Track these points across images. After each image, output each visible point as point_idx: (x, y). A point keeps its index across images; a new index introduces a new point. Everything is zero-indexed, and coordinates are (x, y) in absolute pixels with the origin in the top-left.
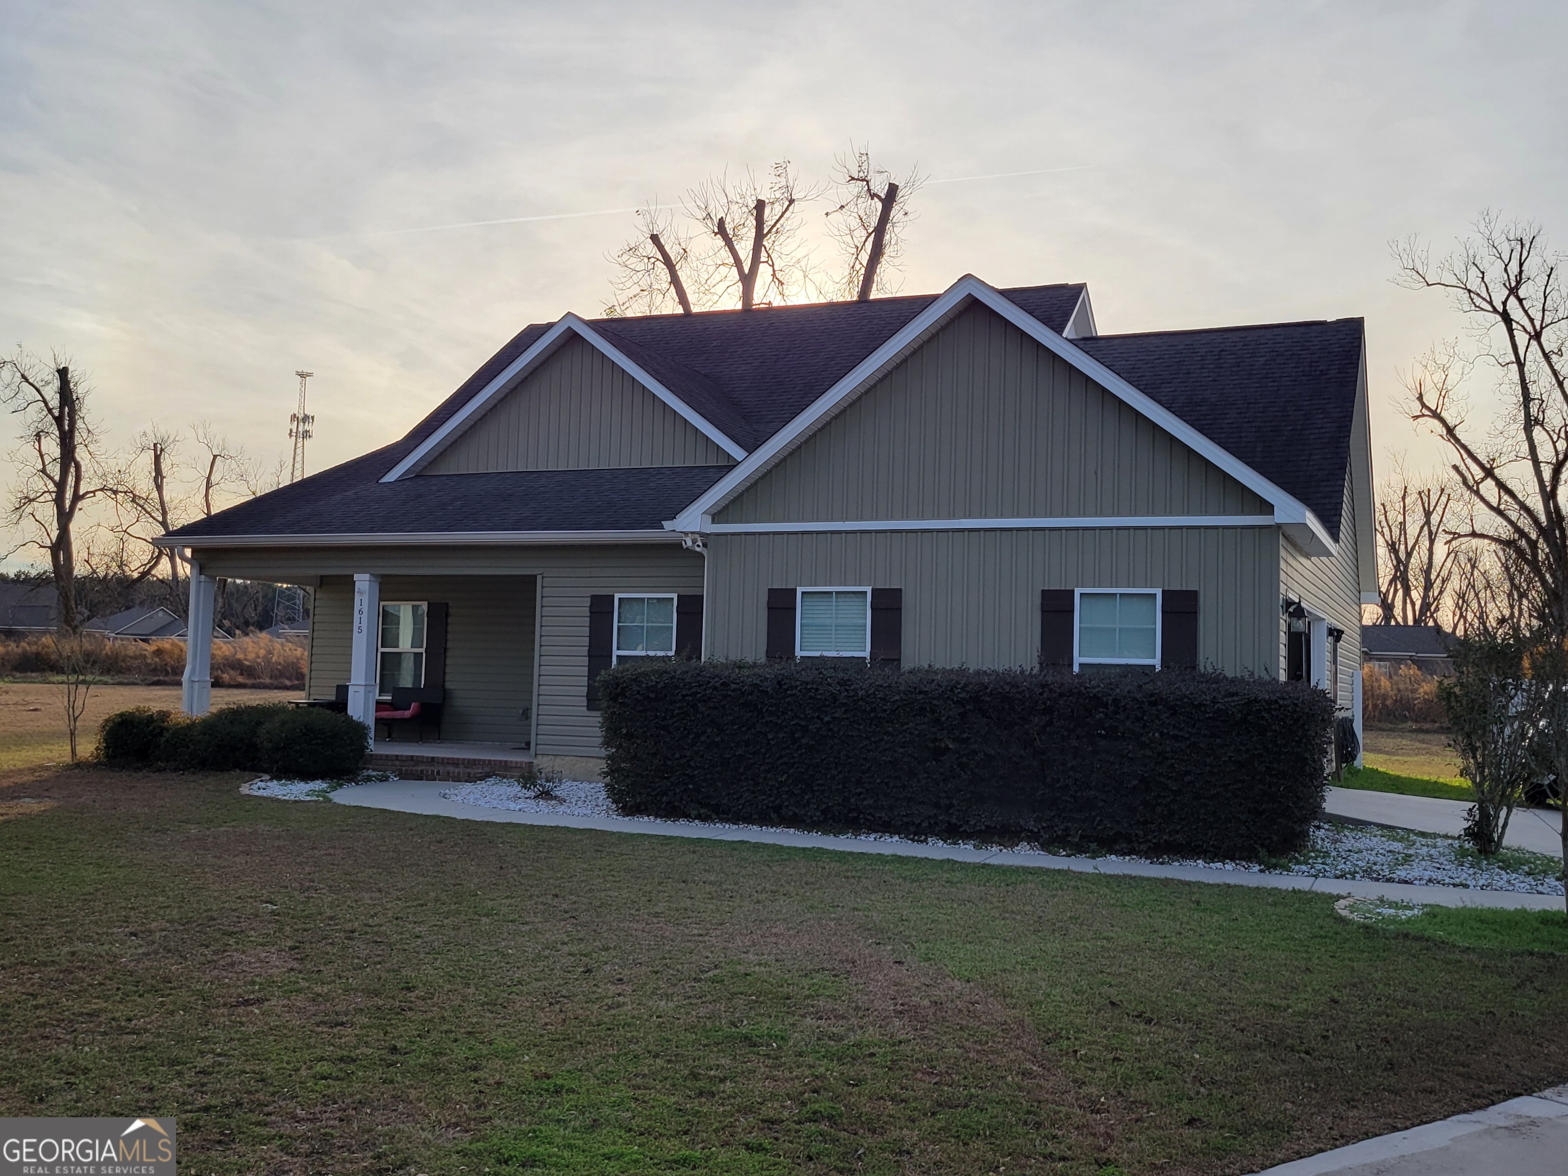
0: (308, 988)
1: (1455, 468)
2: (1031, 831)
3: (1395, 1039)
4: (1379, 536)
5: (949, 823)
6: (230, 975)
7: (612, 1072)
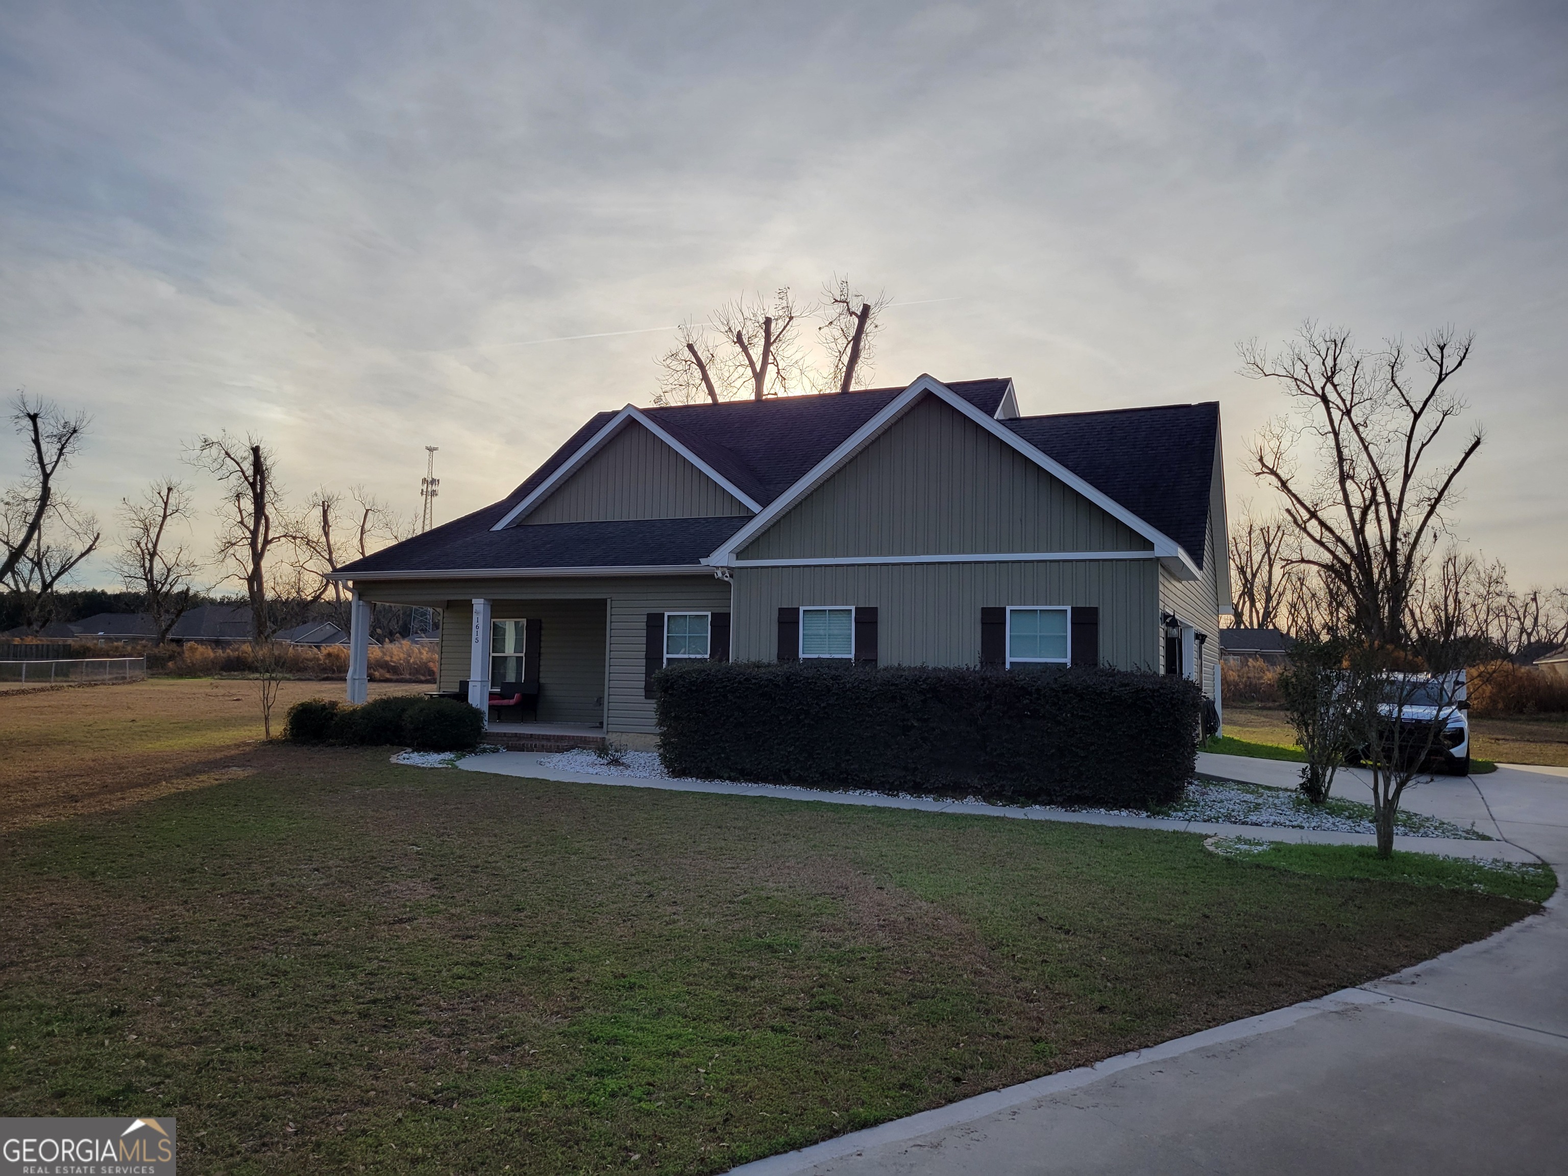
0: (446, 909)
1: (1288, 511)
2: (976, 787)
3: (1252, 945)
4: (1231, 561)
5: (914, 781)
6: (388, 900)
7: (671, 973)
